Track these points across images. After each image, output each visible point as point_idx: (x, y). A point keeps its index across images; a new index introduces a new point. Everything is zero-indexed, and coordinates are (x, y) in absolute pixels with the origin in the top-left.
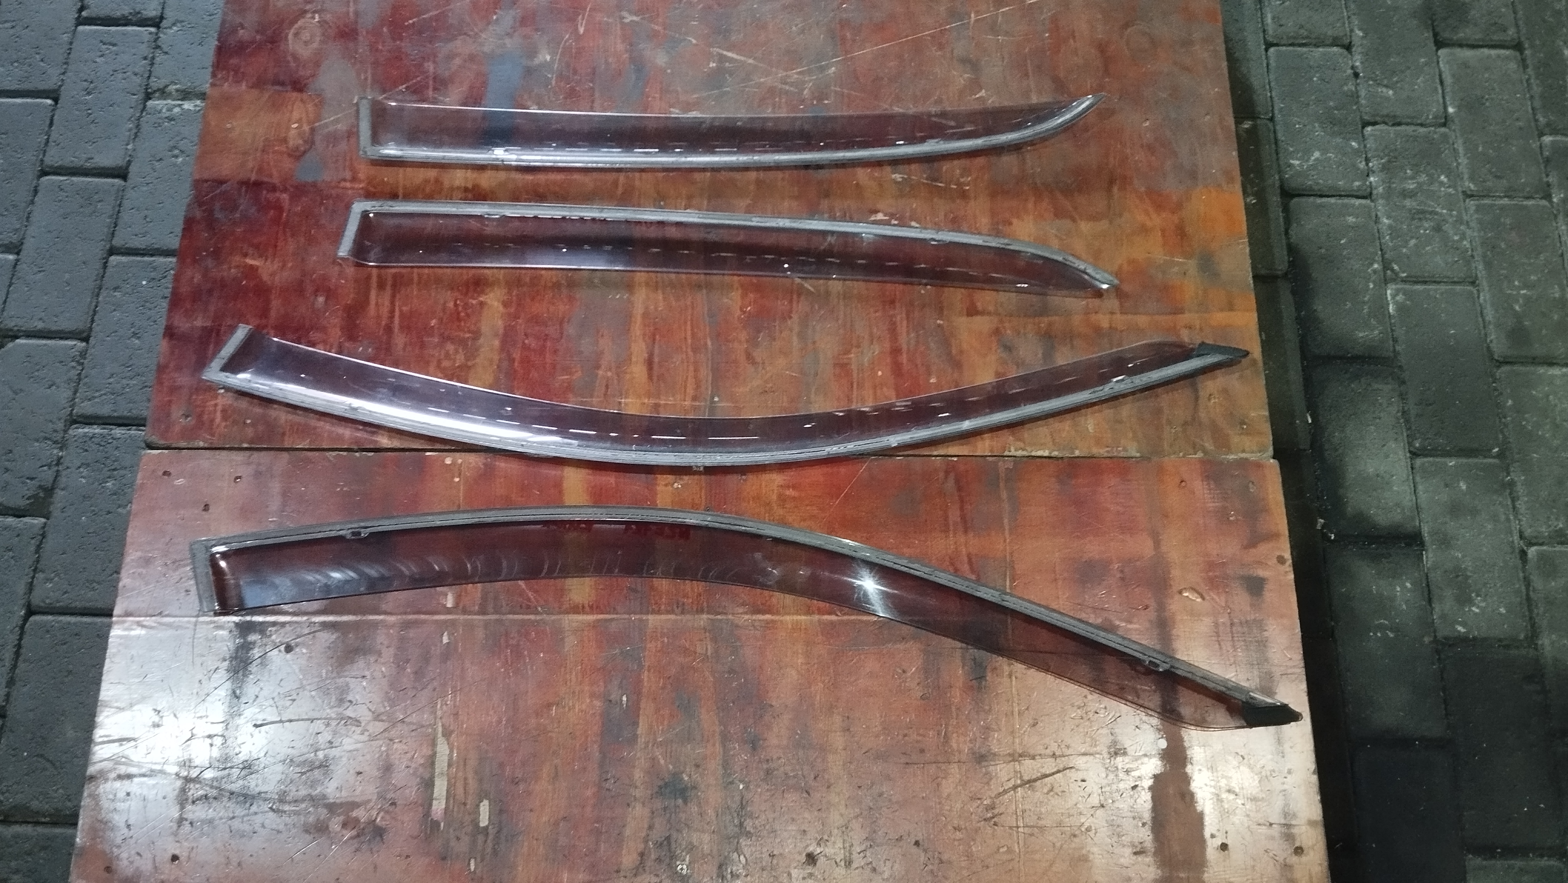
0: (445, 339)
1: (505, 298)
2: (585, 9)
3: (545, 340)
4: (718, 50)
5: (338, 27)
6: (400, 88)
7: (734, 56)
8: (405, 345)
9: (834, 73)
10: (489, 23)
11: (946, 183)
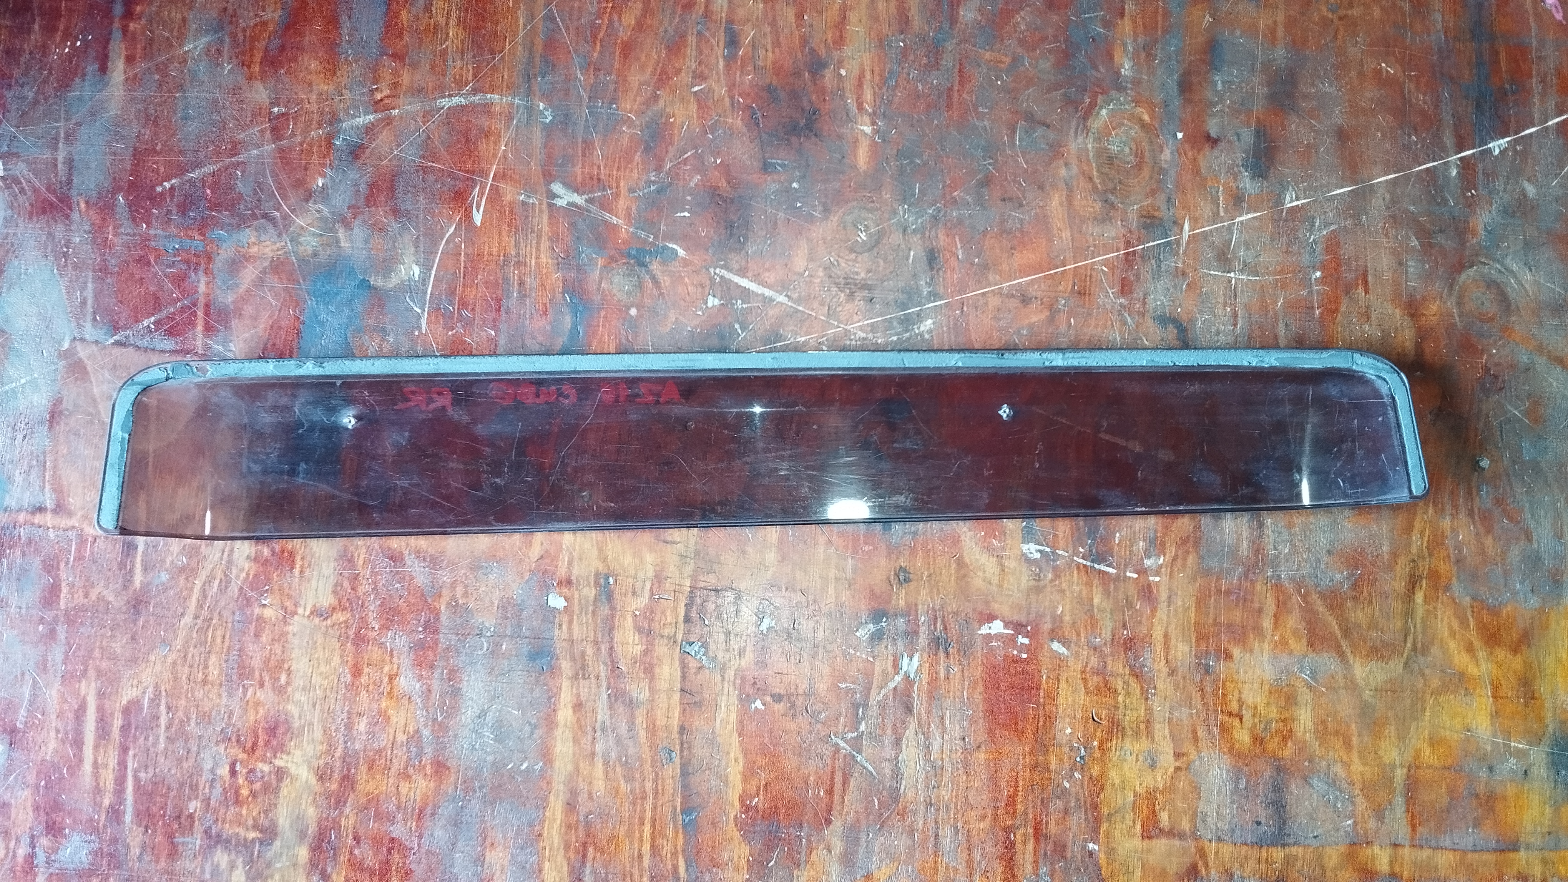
0: (215, 840)
1: (321, 762)
2: (488, 175)
3: (389, 850)
4: (724, 272)
5: (35, 190)
6: (146, 323)
7: (753, 286)
8: (144, 847)
9: (930, 331)
10: (309, 196)
11: (1117, 568)
